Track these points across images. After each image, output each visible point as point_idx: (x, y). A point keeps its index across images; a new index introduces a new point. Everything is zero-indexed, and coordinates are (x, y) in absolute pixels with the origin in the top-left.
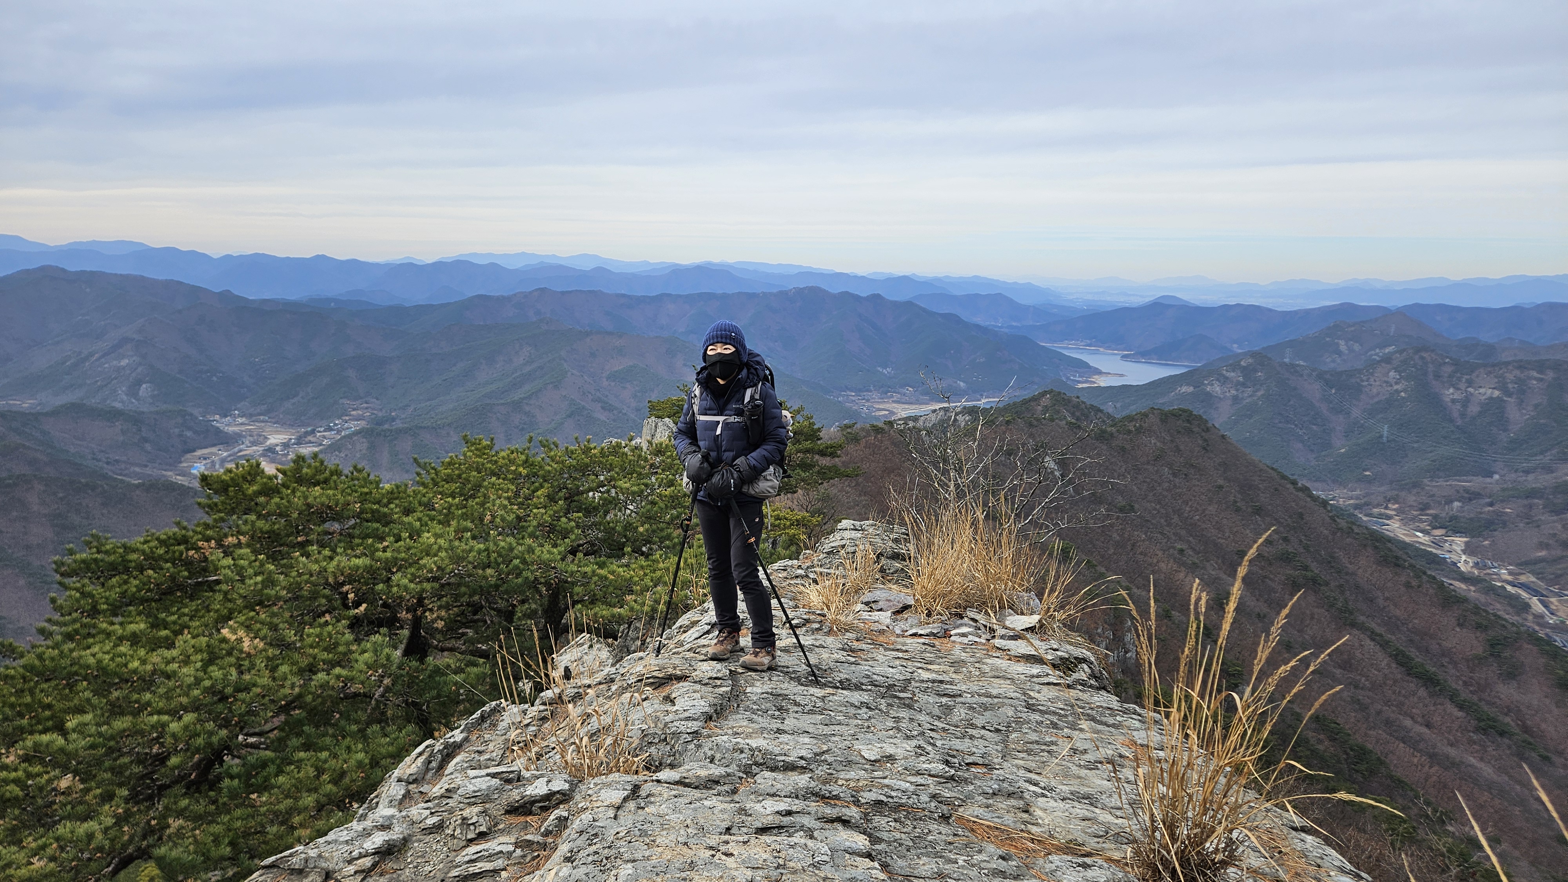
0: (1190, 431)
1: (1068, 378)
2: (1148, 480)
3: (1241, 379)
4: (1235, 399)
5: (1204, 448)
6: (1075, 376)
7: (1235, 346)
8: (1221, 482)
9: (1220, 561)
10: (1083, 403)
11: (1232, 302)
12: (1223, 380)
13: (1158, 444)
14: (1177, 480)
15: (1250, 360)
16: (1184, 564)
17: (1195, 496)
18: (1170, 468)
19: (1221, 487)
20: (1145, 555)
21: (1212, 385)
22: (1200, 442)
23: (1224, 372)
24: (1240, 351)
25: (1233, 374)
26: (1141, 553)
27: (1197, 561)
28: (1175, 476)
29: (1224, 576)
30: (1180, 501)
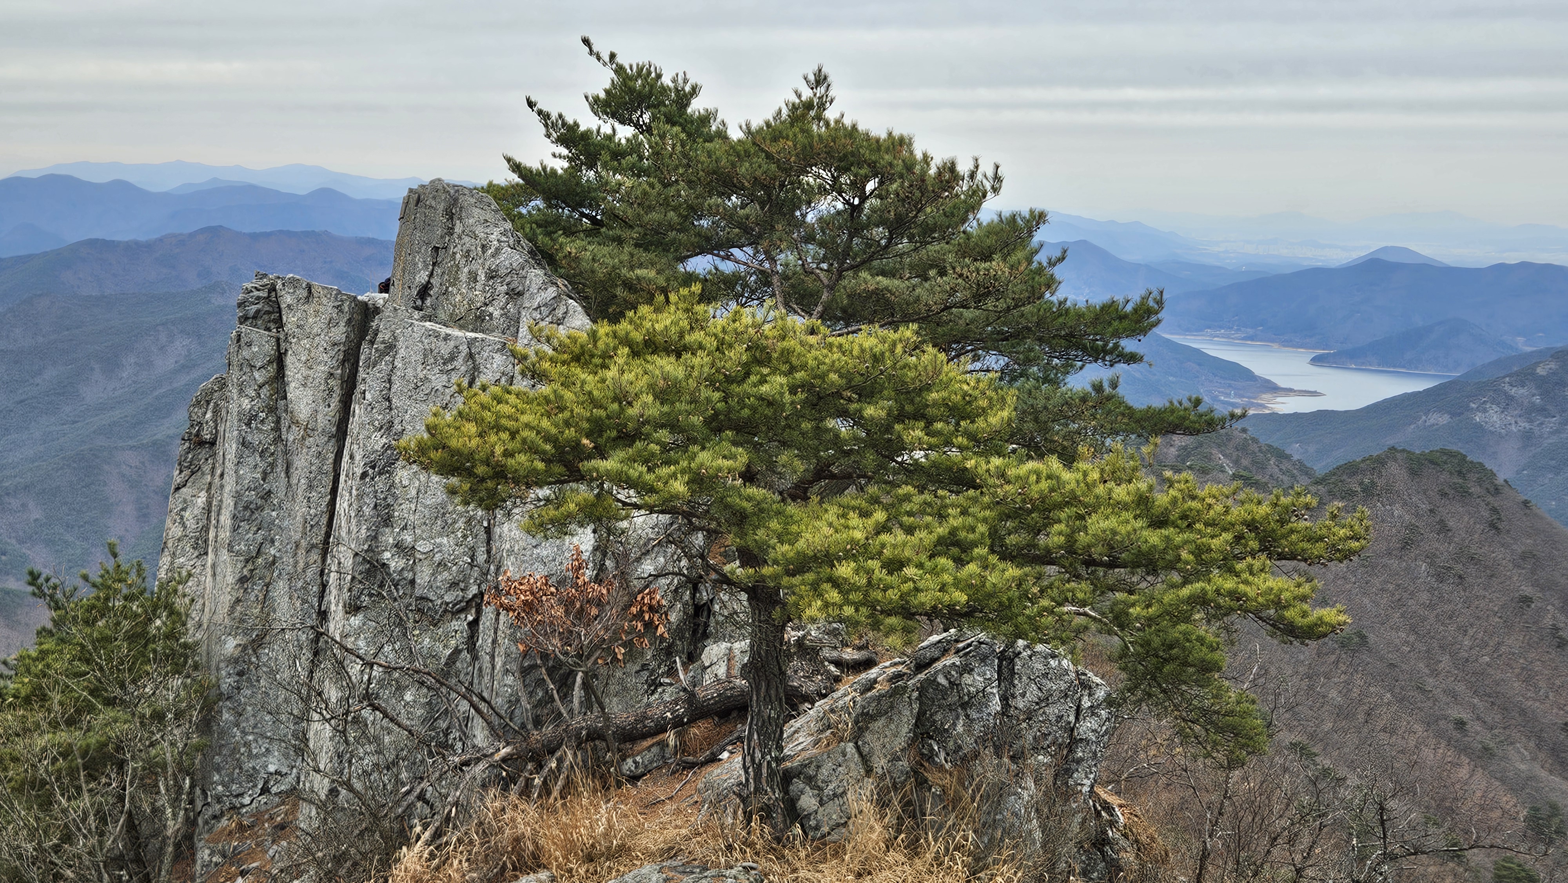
0: (1464, 494)
1: (1215, 399)
2: (1391, 587)
3: (1537, 400)
4: (1527, 437)
5: (1493, 526)
6: (1228, 395)
7: (1520, 340)
8: (1528, 590)
9: (1532, 744)
10: (1255, 440)
11: (1512, 258)
12: (1508, 402)
13: (1407, 517)
14: (1445, 587)
15: (1553, 365)
16: (1464, 750)
17: (1478, 618)
18: (1431, 564)
19: (1526, 600)
20: (1393, 732)
21: (1485, 411)
22: (1486, 514)
23: (1507, 387)
24: (1529, 349)
25: (1522, 391)
26: (1384, 730)
27: (1492, 745)
28: (1440, 578)
29: (1544, 774)
30: (1452, 628)
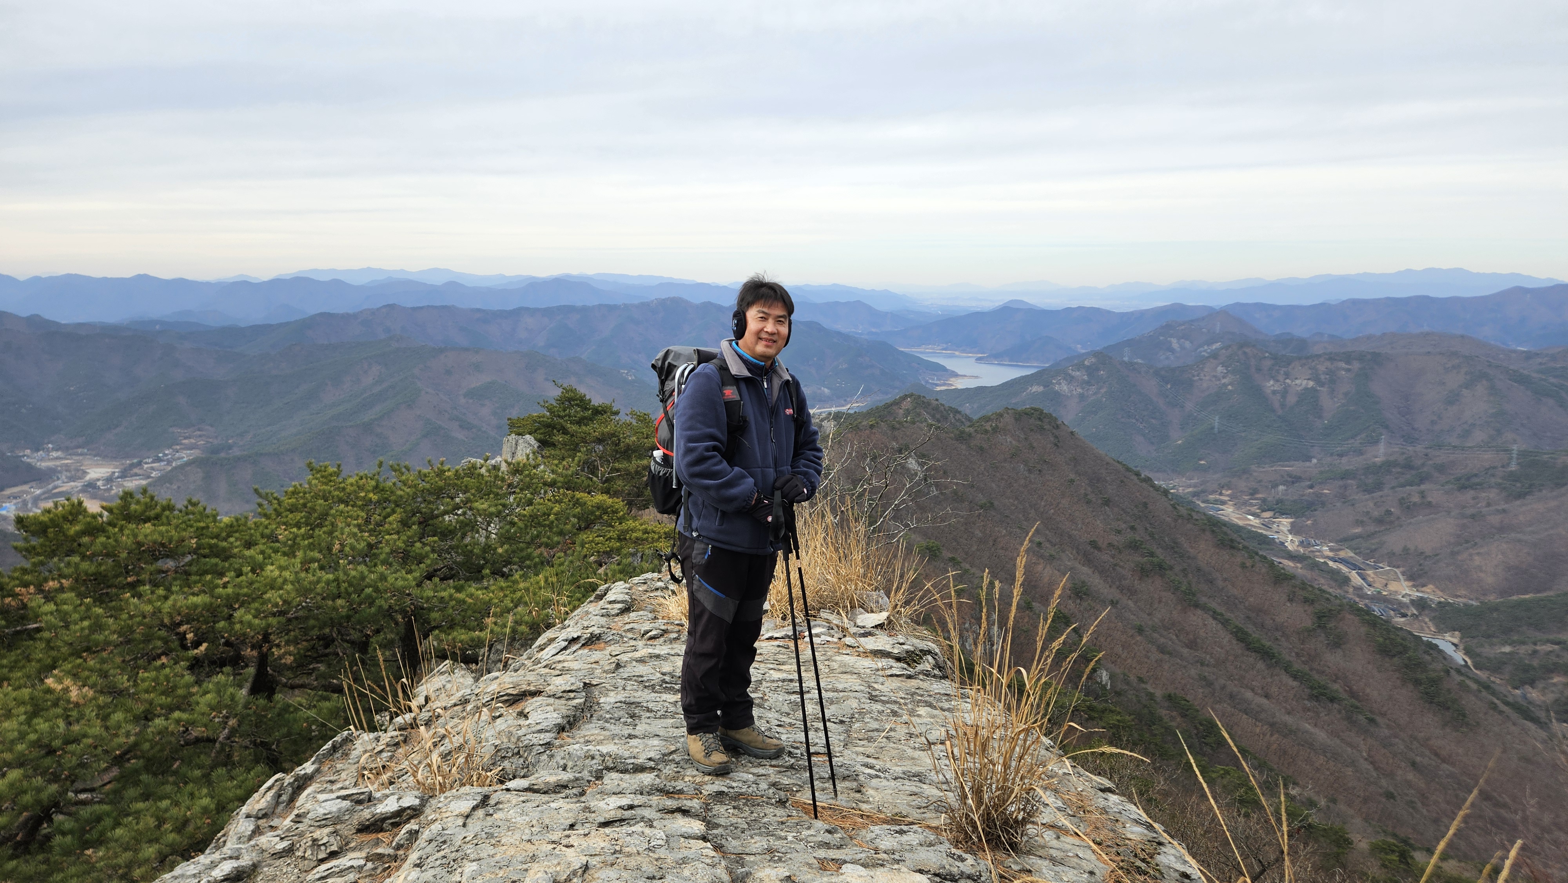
0: (1042, 429)
1: (927, 382)
2: (1005, 477)
3: (1085, 377)
4: (1082, 397)
5: (1056, 445)
6: (933, 379)
7: (1079, 346)
8: (1072, 476)
9: (1074, 552)
10: (943, 405)
11: (1074, 305)
12: (1070, 379)
13: (1014, 442)
14: (1032, 476)
15: (1093, 360)
16: (1042, 556)
17: (1049, 491)
18: (1025, 465)
19: (1072, 481)
20: (1006, 550)
21: (1060, 384)
22: (1052, 439)
23: (1070, 372)
24: (1084, 351)
25: (1078, 373)
26: (1002, 548)
27: (1053, 553)
28: (1030, 471)
29: (1079, 566)
30: (1035, 497)
